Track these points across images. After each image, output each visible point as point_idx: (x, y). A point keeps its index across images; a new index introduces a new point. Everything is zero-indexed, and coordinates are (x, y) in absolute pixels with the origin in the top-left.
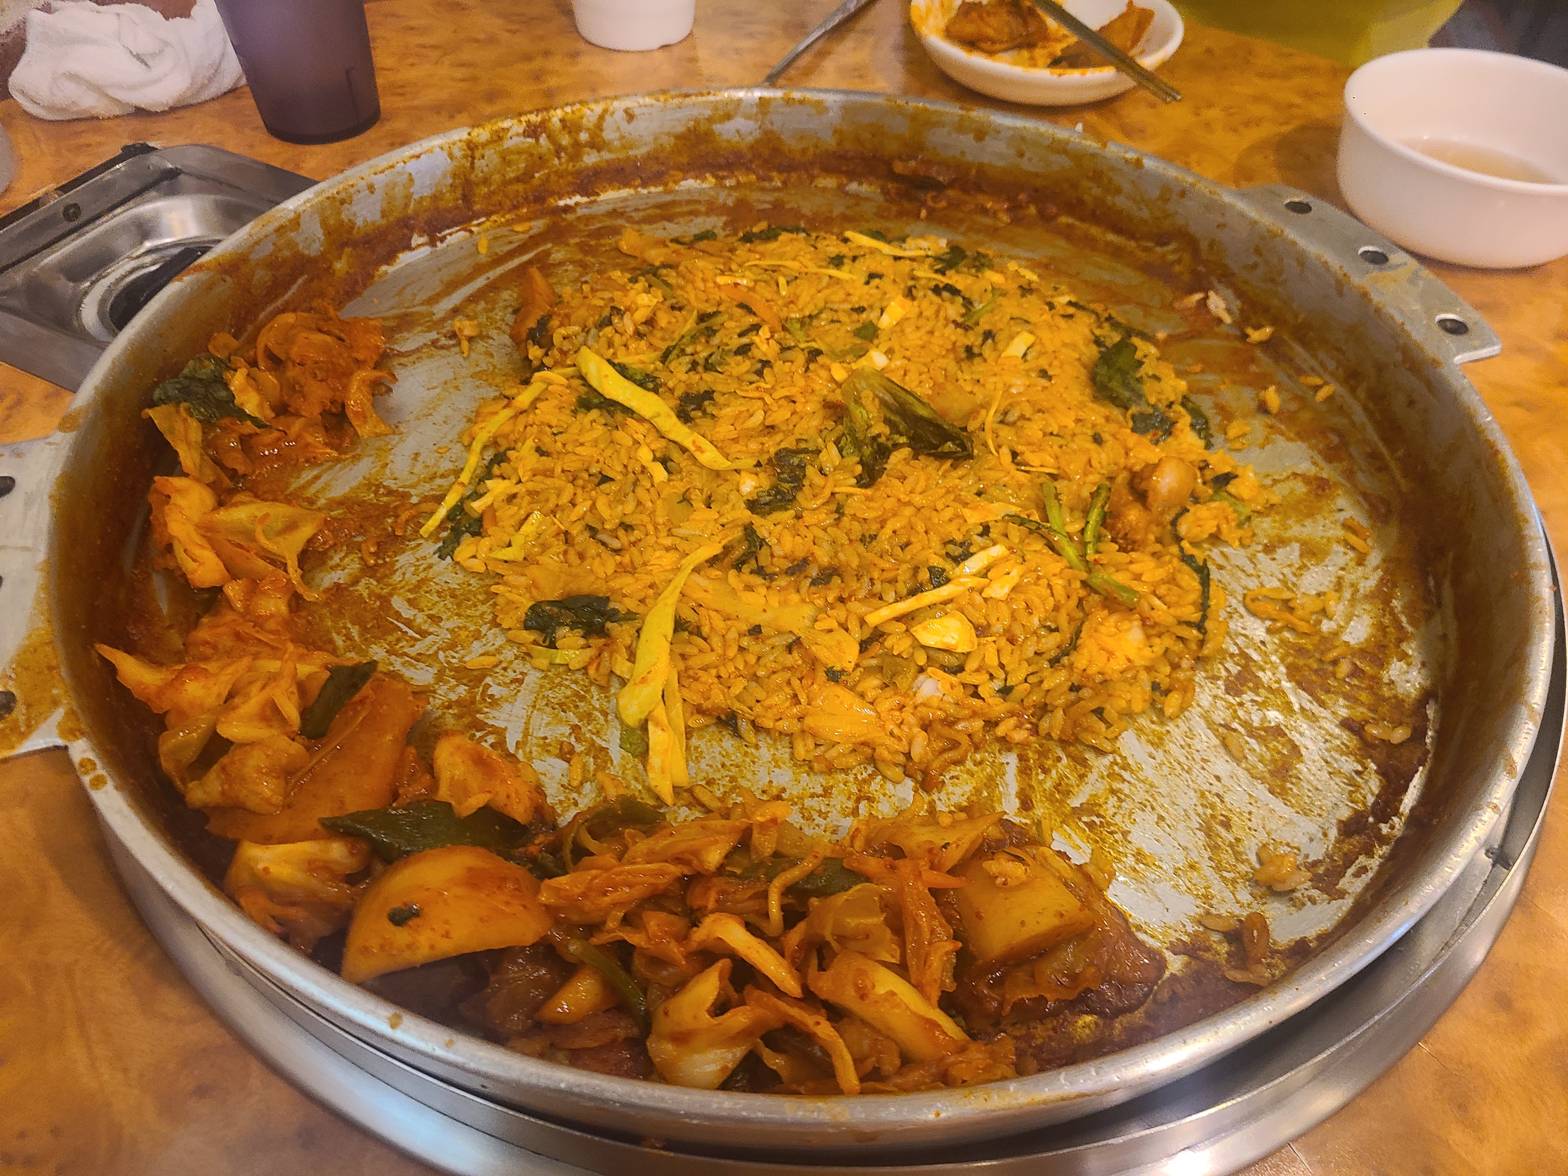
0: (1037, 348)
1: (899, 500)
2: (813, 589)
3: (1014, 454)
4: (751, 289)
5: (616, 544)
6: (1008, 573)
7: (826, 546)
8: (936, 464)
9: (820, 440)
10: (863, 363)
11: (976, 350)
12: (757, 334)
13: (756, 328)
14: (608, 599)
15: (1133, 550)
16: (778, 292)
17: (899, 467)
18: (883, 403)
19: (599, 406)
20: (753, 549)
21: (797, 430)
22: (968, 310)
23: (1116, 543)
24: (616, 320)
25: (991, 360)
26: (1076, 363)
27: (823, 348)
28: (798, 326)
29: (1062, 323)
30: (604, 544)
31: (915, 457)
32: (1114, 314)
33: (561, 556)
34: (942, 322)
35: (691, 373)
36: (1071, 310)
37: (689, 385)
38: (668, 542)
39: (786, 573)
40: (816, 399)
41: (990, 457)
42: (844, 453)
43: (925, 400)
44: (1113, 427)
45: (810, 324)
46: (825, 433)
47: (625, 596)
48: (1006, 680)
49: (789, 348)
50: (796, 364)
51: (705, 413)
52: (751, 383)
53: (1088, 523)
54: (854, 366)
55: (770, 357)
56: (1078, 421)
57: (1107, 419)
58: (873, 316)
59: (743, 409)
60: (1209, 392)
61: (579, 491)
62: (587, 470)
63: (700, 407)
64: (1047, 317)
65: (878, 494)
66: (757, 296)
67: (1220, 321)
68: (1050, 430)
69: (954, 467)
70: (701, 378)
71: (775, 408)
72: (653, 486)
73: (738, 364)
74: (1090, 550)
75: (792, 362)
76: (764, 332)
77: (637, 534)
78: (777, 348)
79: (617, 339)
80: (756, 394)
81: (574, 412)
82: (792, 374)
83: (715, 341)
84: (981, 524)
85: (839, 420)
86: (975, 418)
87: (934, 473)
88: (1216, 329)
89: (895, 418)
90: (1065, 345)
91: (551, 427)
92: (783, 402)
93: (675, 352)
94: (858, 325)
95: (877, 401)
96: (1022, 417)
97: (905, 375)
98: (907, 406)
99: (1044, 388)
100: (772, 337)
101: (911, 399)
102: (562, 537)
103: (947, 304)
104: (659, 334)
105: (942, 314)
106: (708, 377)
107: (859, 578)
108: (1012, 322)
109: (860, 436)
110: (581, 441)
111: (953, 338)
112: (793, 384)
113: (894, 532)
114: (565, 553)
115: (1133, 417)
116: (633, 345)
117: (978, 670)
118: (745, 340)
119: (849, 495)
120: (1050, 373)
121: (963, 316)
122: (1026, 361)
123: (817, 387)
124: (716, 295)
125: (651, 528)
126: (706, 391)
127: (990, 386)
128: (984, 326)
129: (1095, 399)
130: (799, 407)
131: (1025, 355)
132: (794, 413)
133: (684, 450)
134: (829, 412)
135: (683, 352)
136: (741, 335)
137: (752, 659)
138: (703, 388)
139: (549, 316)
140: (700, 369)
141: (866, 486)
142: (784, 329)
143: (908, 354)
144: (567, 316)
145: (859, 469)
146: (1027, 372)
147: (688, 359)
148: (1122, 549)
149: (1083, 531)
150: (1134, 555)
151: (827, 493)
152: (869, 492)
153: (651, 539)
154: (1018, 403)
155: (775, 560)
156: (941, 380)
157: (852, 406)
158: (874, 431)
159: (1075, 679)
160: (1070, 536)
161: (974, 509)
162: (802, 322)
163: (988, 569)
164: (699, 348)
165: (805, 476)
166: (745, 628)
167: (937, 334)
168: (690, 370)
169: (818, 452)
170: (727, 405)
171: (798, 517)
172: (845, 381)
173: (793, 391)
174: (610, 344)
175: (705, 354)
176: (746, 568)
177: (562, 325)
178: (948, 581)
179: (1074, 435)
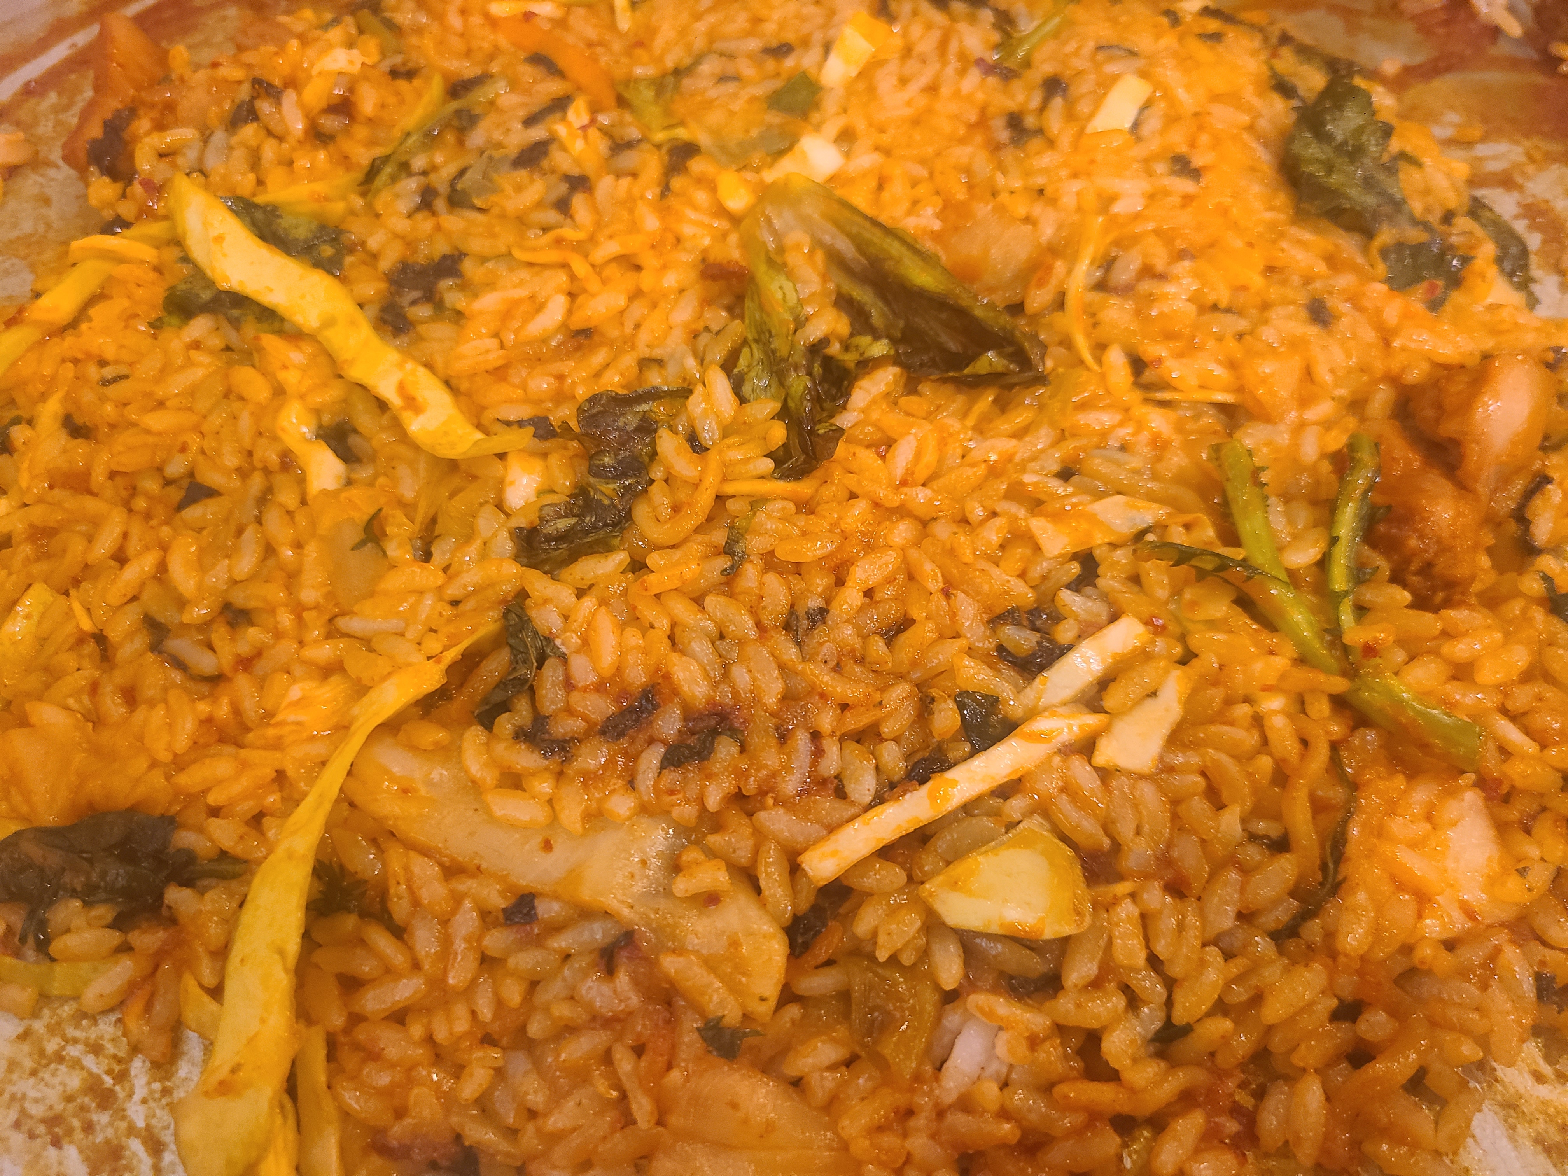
0: (1161, 106)
1: (877, 505)
2: (671, 777)
3: (1138, 364)
4: (561, 23)
5: (206, 663)
6: (1153, 694)
7: (701, 648)
8: (960, 400)
9: (691, 363)
10: (786, 167)
11: (1030, 121)
12: (564, 119)
13: (560, 104)
14: (171, 822)
15: (1448, 603)
16: (612, 26)
17: (875, 416)
18: (835, 259)
19: (207, 308)
20: (522, 671)
21: (644, 337)
22: (1007, 35)
23: (1404, 585)
24: (265, 107)
25: (1065, 141)
26: (1246, 136)
27: (703, 139)
28: (649, 94)
29: (1202, 51)
30: (179, 664)
31: (911, 387)
32: (1293, 32)
33: (86, 699)
34: (954, 63)
35: (419, 216)
36: (1213, 25)
37: (410, 244)
38: (324, 652)
39: (603, 732)
40: (686, 257)
41: (1084, 376)
42: (747, 389)
43: (928, 245)
44: (1345, 281)
45: (677, 87)
46: (704, 339)
47: (215, 812)
48: (1169, 1003)
49: (630, 145)
50: (645, 178)
51: (439, 306)
52: (545, 229)
53: (1334, 541)
54: (770, 176)
55: (590, 167)
56: (1270, 270)
57: (1332, 261)
58: (807, 60)
59: (522, 293)
60: (1506, 181)
61: (136, 529)
62: (160, 469)
63: (430, 296)
64: (1169, 41)
65: (827, 492)
66: (570, 39)
67: (1495, 32)
68: (1212, 298)
69: (1002, 406)
70: (438, 228)
71: (593, 285)
72: (304, 502)
73: (519, 188)
74: (1347, 617)
75: (634, 175)
76: (578, 114)
77: (254, 634)
78: (602, 145)
79: (270, 149)
80: (553, 256)
81: (156, 325)
82: (629, 203)
83: (477, 137)
84: (1075, 557)
85: (735, 308)
86: (1041, 283)
87: (954, 424)
88: (1494, 51)
89: (863, 295)
90: (1216, 98)
91: (103, 363)
92: (612, 271)
93: (388, 170)
94: (776, 84)
95: (820, 256)
96: (1148, 272)
97: (880, 187)
98: (889, 265)
99: (1187, 199)
100: (593, 121)
101: (895, 248)
102: (90, 647)
103: (963, 27)
104: (361, 132)
105: (954, 46)
106: (453, 222)
107: (783, 737)
108: (1100, 57)
109: (779, 345)
110: (160, 393)
111: (980, 96)
112: (634, 227)
113: (869, 593)
114: (94, 688)
115: (1384, 253)
116: (303, 162)
117: (1096, 984)
118: (537, 133)
119: (757, 502)
120: (1198, 161)
121: (997, 47)
122: (1139, 139)
123: (687, 230)
124: (485, 39)
125: (286, 619)
126: (445, 257)
127: (1068, 200)
128: (1045, 68)
129: (1300, 216)
130: (646, 280)
131: (1136, 125)
132: (636, 294)
133: (382, 405)
134: (716, 287)
135: (405, 167)
136: (530, 121)
137: (513, 993)
138: (441, 248)
139: (132, 111)
140: (440, 204)
141: (797, 474)
142: (622, 102)
143: (885, 139)
144: (170, 107)
145: (778, 433)
146: (1147, 161)
147: (412, 184)
148: (1421, 603)
149: (1323, 564)
150: (1451, 614)
151: (705, 500)
152: (804, 488)
153: (286, 649)
154: (1135, 240)
155: (575, 696)
156: (961, 195)
157: (762, 272)
158: (815, 331)
159: (1347, 985)
160: (1293, 578)
161: (1057, 517)
162: (659, 85)
163: (1104, 683)
164: (439, 158)
165: (654, 455)
166: (498, 901)
167: (945, 91)
168: (418, 209)
169: (685, 393)
170: (490, 285)
171: (638, 566)
172: (751, 210)
173: (634, 244)
174: (255, 162)
175: (448, 171)
176: (505, 724)
177: (160, 127)
178: (1009, 727)
179: (1266, 306)
